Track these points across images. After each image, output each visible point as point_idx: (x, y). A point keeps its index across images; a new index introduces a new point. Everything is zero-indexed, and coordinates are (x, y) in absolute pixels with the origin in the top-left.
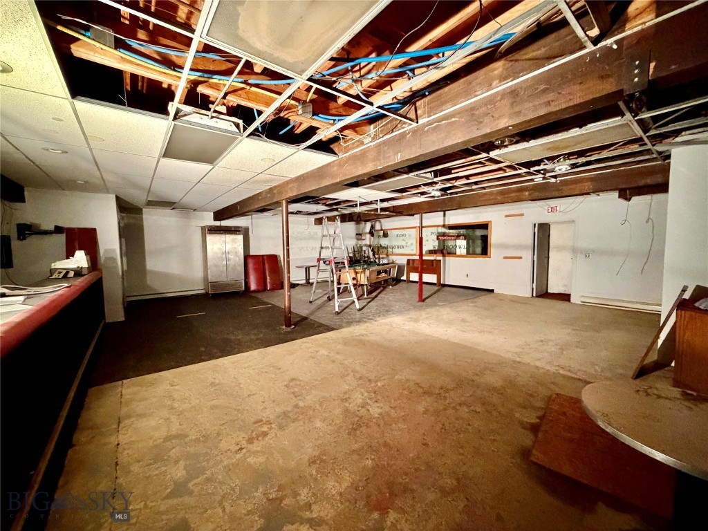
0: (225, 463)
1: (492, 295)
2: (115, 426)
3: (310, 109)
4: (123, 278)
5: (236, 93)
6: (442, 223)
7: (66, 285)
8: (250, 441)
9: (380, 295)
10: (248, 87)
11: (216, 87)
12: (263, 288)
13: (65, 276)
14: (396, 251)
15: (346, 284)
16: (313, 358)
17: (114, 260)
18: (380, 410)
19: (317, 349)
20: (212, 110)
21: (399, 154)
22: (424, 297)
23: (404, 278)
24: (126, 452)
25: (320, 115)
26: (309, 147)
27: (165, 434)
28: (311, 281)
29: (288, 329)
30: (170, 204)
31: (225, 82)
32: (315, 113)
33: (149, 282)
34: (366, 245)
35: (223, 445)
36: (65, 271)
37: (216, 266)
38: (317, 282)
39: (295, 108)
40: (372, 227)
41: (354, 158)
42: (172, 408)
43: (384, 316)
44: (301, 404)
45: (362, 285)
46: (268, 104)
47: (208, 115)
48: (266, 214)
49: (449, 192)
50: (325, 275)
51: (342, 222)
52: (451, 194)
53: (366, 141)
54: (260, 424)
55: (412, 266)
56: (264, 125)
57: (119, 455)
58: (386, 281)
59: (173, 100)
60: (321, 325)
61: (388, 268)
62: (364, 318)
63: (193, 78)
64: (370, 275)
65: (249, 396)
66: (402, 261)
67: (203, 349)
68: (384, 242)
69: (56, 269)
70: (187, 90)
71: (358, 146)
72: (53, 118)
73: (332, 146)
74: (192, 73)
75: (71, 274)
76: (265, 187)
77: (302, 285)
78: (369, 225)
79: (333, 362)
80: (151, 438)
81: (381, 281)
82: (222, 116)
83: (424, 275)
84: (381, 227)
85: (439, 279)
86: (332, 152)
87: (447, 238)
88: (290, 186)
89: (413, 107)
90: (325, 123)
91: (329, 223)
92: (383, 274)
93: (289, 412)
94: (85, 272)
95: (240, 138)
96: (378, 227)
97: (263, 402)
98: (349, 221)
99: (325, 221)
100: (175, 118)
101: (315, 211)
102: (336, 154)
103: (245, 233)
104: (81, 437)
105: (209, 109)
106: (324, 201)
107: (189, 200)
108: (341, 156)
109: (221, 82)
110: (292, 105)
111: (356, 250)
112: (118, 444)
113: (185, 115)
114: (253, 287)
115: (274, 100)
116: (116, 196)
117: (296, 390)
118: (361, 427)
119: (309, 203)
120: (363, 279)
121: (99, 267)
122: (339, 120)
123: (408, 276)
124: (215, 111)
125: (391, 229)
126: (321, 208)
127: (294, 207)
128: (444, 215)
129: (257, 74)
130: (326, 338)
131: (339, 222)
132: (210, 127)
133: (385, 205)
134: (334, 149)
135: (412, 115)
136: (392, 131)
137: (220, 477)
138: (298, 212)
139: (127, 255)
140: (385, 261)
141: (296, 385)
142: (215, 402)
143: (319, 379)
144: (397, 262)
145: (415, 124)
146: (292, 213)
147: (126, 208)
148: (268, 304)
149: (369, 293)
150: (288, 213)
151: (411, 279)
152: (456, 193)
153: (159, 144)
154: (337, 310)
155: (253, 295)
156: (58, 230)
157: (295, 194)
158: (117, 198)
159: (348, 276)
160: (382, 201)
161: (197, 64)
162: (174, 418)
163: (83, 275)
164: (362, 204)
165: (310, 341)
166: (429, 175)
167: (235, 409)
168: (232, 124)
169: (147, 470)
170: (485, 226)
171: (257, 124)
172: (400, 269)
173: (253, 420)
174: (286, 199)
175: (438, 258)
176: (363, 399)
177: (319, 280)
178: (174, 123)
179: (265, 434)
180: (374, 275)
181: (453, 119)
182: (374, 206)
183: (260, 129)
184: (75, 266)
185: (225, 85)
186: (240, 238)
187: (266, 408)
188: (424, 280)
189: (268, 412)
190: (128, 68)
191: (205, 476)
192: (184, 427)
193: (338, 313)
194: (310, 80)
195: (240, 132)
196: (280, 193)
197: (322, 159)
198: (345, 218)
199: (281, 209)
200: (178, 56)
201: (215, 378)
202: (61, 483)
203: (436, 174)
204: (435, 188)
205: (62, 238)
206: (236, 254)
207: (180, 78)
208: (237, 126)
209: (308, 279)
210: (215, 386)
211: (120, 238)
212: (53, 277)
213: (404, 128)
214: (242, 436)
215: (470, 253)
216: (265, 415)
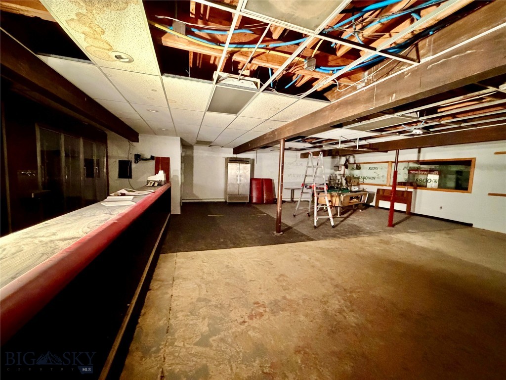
0: (234, 330)
1: (469, 229)
2: (171, 282)
3: (314, 62)
4: (181, 187)
5: (258, 57)
6: (416, 159)
7: (153, 191)
8: (251, 317)
9: (351, 217)
10: (268, 51)
11: (245, 54)
12: (260, 201)
13: (153, 185)
14: (366, 181)
15: (323, 205)
16: (298, 260)
17: (177, 176)
18: (355, 320)
19: (300, 254)
20: (240, 74)
21: (394, 95)
22: (394, 223)
23: (373, 204)
24: (176, 302)
25: (321, 68)
26: (308, 96)
27: (198, 296)
28: (294, 200)
29: (278, 235)
30: (209, 144)
31: (252, 50)
32: (317, 67)
33: (195, 192)
34: (340, 175)
35: (233, 315)
36: (153, 182)
37: (232, 184)
38: (301, 201)
39: (301, 63)
40: (347, 161)
41: (346, 103)
42: (202, 279)
43: (356, 235)
44: (288, 297)
45: (336, 207)
46: (281, 63)
47: (237, 78)
48: (267, 150)
49: (431, 130)
50: (308, 197)
51: (324, 156)
52: (434, 132)
53: (359, 86)
54: (257, 305)
55: (382, 195)
56: (275, 82)
57: (172, 303)
58: (356, 205)
59: (216, 70)
60: (303, 235)
61: (360, 195)
62: (338, 234)
63: (230, 49)
64: (344, 200)
65: (250, 281)
66: (374, 190)
67: (222, 240)
68: (356, 173)
69: (150, 181)
70: (226, 59)
71: (350, 92)
72: (152, 90)
73: (325, 95)
74: (231, 46)
75: (156, 184)
76: (269, 130)
77: (288, 202)
78: (343, 160)
79: (313, 267)
80: (189, 297)
81: (352, 206)
82: (246, 78)
83: (396, 204)
84: (355, 161)
85: (409, 207)
86: (326, 99)
87: (419, 172)
88: (288, 129)
89: (414, 49)
90: (324, 73)
91: (314, 157)
92: (355, 200)
93: (279, 301)
94: (163, 183)
95: (257, 93)
96: (352, 160)
97: (260, 288)
98: (328, 156)
99: (311, 156)
100: (217, 82)
101: (303, 148)
102: (329, 100)
103: (252, 163)
104: (154, 285)
105: (238, 74)
106: (310, 140)
107: (220, 140)
108: (334, 102)
109: (250, 50)
110: (300, 61)
111: (332, 178)
112: (172, 296)
113: (223, 79)
114: (254, 200)
115: (285, 59)
116: (181, 138)
117: (284, 284)
118: (339, 331)
119: (298, 141)
120: (337, 201)
121: (170, 180)
122: (337, 70)
123: (377, 202)
124: (242, 75)
125: (364, 163)
126: (308, 145)
127: (288, 145)
128: (419, 152)
129: (275, 40)
130: (306, 246)
131: (322, 157)
132: (238, 87)
133: (363, 142)
134: (327, 97)
135: (413, 55)
136: (388, 74)
137: (230, 340)
138: (290, 149)
139: (184, 174)
140: (356, 189)
141: (284, 280)
142: (228, 280)
143: (302, 279)
144: (367, 190)
145: (416, 64)
146: (287, 149)
147: (186, 146)
148: (263, 213)
149: (342, 214)
150: (285, 149)
151: (380, 206)
152: (439, 131)
153: (206, 102)
154: (315, 224)
155: (254, 205)
156: (152, 158)
157: (291, 134)
158: (182, 140)
159: (325, 199)
160: (361, 139)
161: (234, 39)
162: (203, 286)
163: (162, 185)
164: (343, 142)
165: (294, 246)
166: (414, 115)
167: (241, 289)
168: (253, 83)
169: (186, 319)
170: (468, 163)
171: (270, 81)
172: (370, 197)
173: (253, 301)
174: (284, 139)
175: (409, 190)
176: (340, 306)
177: (302, 200)
178: (216, 85)
179: (261, 315)
180: (348, 200)
181: (469, 52)
182: (353, 144)
183: (272, 85)
184: (158, 180)
185: (251, 52)
186: (249, 166)
187: (262, 294)
188: (395, 208)
189: (263, 297)
190: (191, 49)
191: (220, 336)
192: (209, 293)
193: (315, 227)
194: (321, 34)
195: (258, 88)
196: (280, 134)
197: (318, 105)
198: (327, 153)
199: (278, 146)
200: (222, 35)
201: (228, 263)
202: (143, 312)
203: (422, 113)
204: (418, 127)
205: (153, 163)
206: (245, 178)
207: (222, 50)
208: (256, 84)
209: (292, 198)
210: (229, 268)
211: (181, 162)
212: (148, 185)
213: (402, 69)
214: (245, 312)
215: (442, 186)
216: (262, 299)
